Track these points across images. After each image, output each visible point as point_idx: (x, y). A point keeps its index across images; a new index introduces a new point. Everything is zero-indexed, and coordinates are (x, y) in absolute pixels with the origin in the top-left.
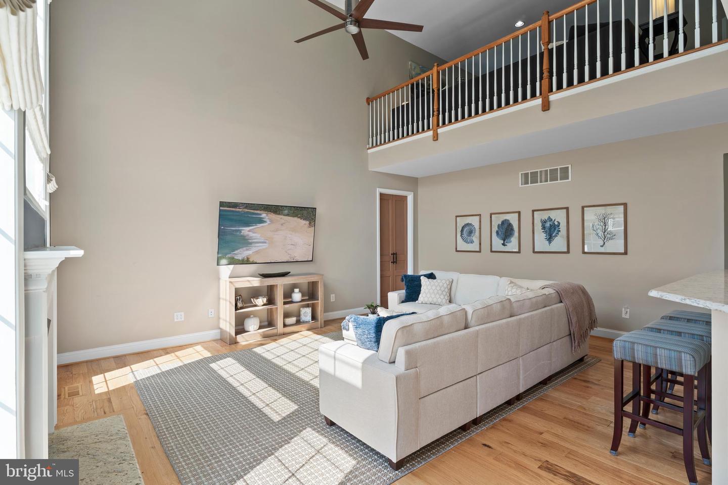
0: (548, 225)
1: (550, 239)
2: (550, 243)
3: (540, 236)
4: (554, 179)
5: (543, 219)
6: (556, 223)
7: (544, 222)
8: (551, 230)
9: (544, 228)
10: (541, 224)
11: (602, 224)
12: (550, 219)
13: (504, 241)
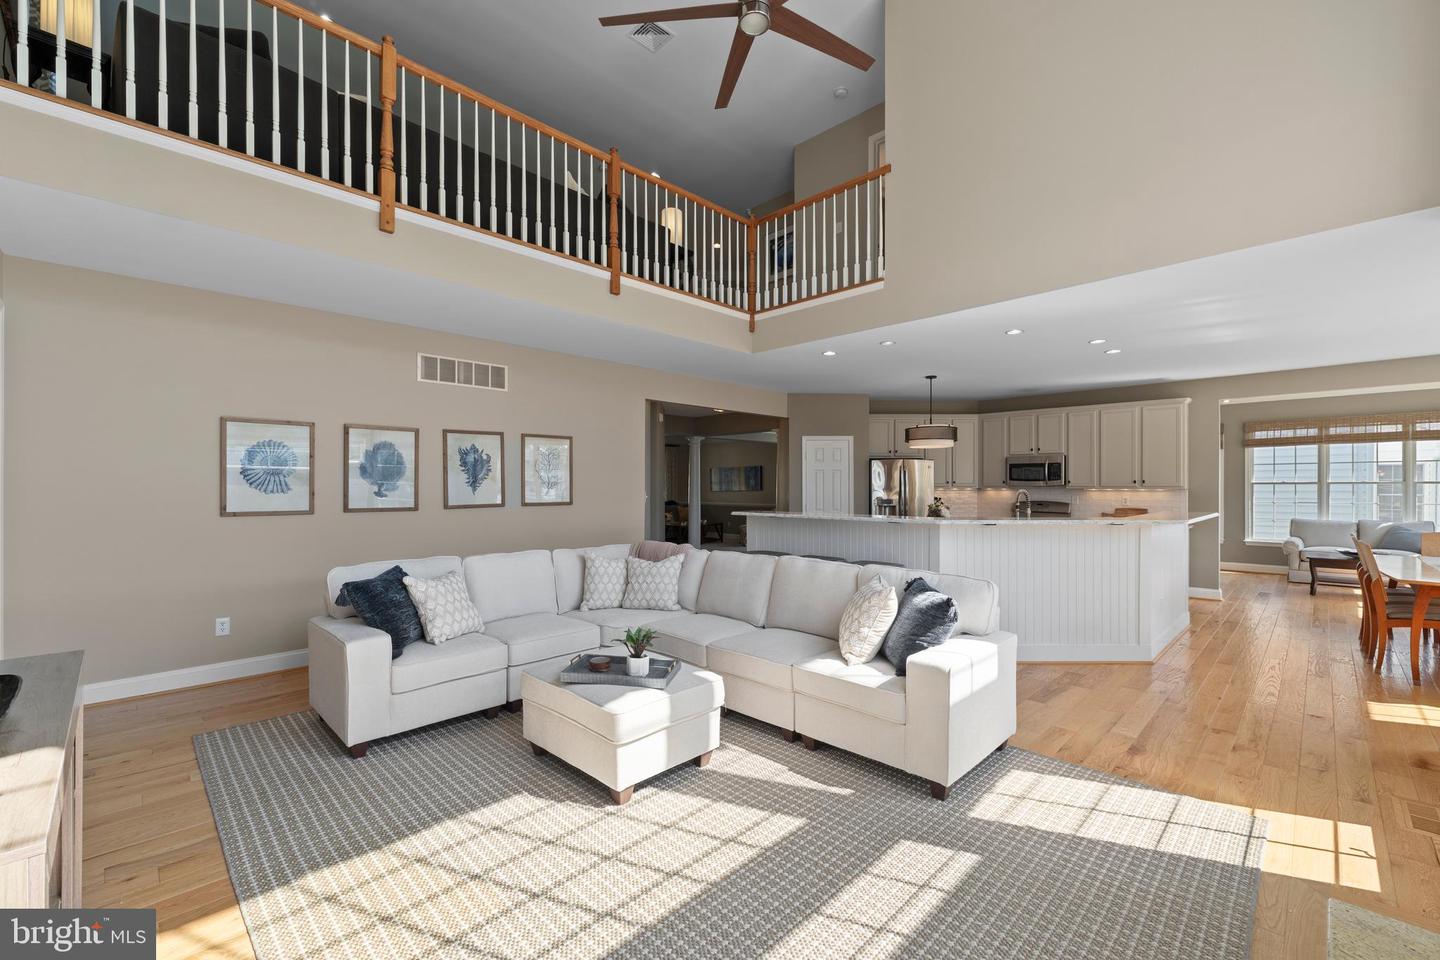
0: (471, 458)
1: (474, 483)
2: (474, 490)
3: (458, 478)
4: (482, 382)
5: (463, 447)
6: (485, 457)
7: (464, 454)
8: (475, 469)
9: (464, 463)
10: (458, 457)
11: (546, 463)
12: (474, 449)
13: (380, 486)
